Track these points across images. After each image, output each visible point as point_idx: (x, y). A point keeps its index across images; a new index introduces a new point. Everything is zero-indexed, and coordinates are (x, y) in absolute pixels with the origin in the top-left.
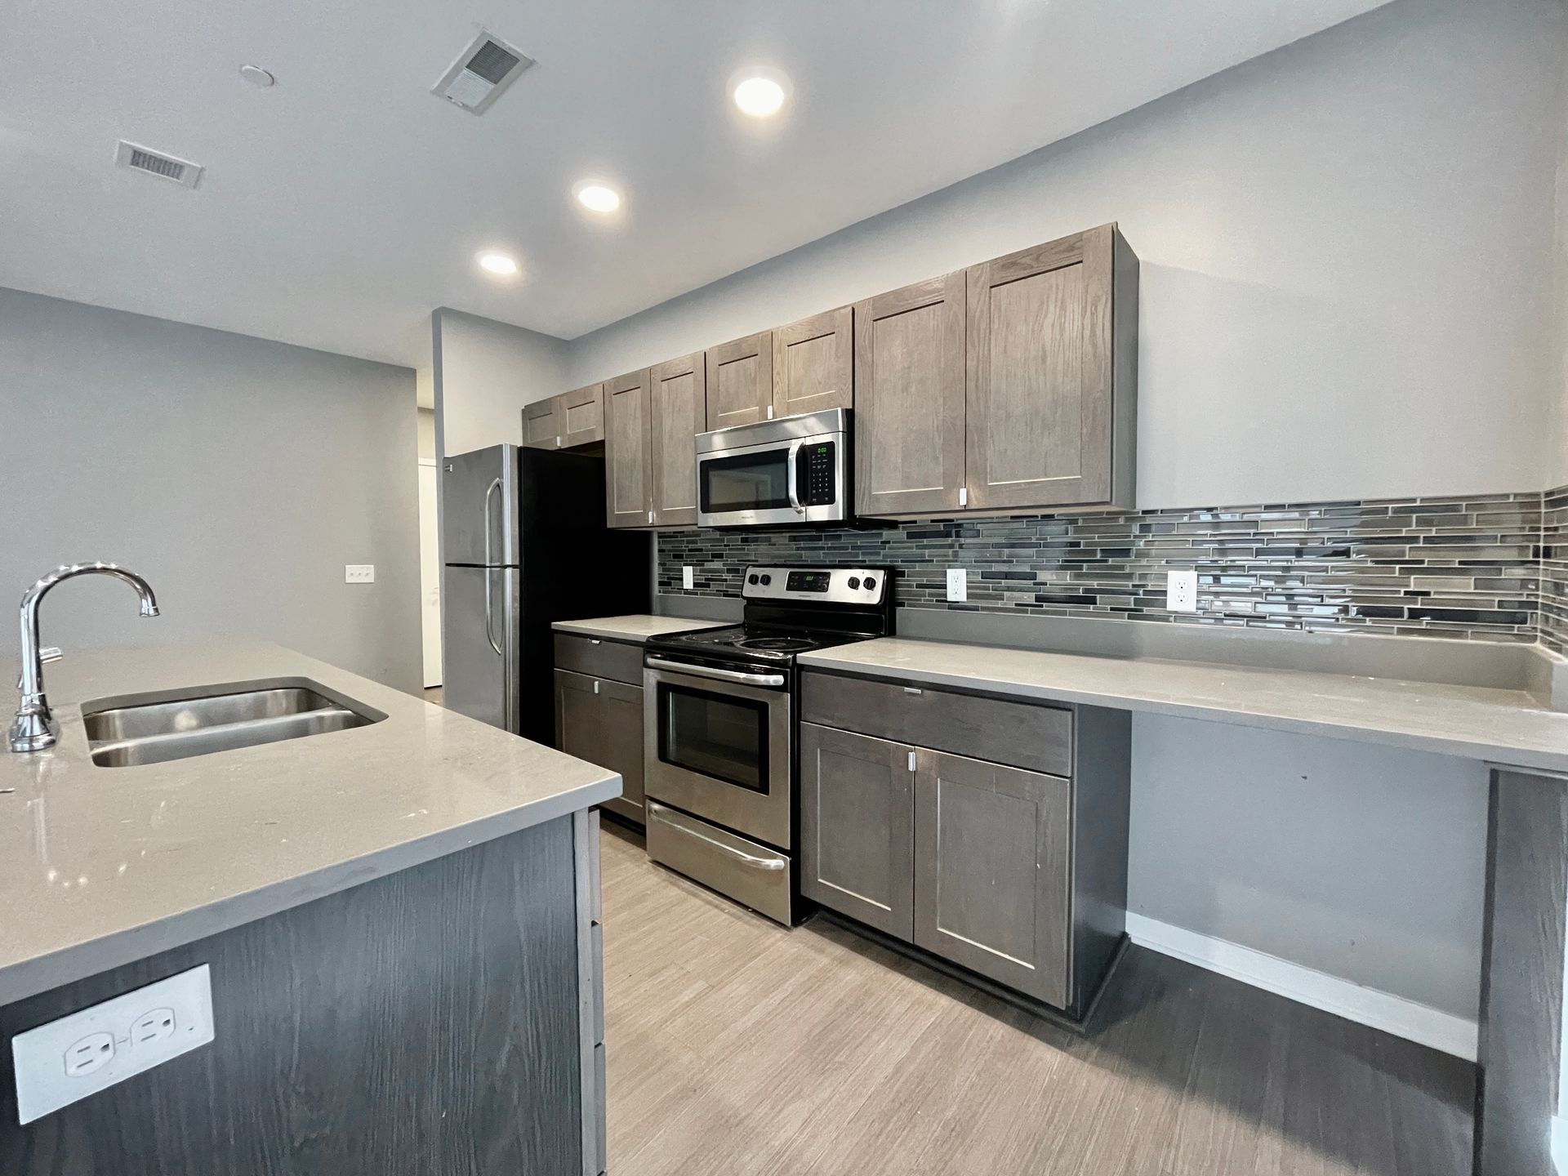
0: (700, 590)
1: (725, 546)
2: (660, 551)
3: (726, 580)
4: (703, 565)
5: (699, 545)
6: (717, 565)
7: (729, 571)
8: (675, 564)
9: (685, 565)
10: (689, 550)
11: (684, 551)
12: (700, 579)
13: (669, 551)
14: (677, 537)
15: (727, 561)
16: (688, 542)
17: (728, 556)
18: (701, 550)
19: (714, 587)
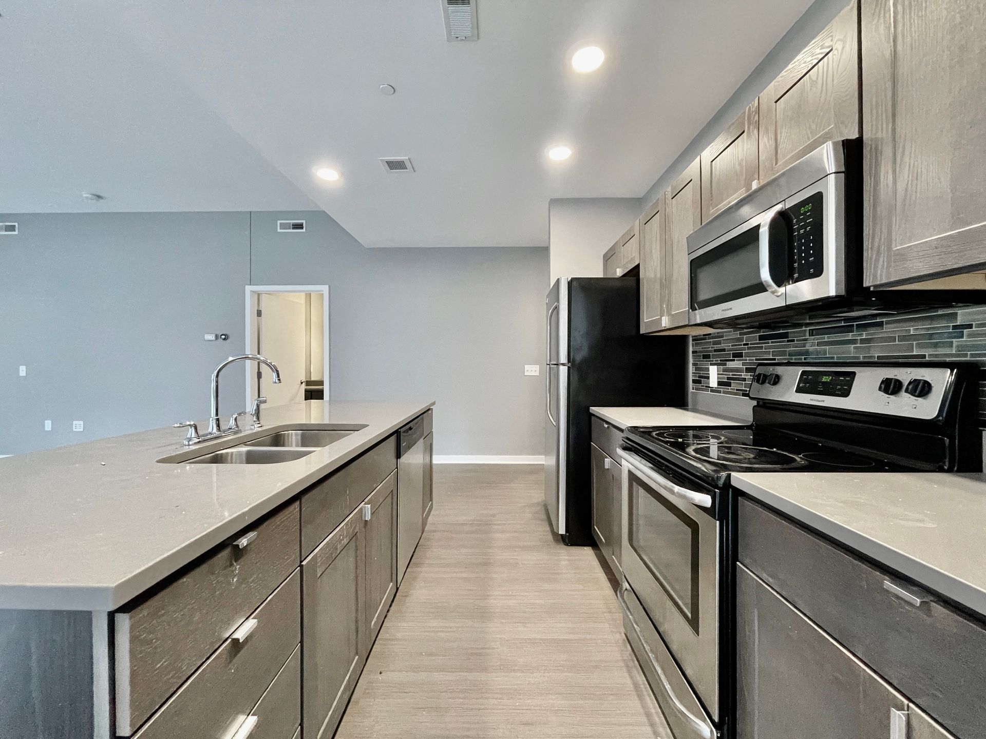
0: (722, 389)
1: (744, 345)
2: (693, 352)
3: (744, 380)
4: (725, 364)
5: (722, 346)
6: (736, 364)
7: (748, 370)
8: (703, 364)
9: (712, 364)
10: (715, 351)
11: (711, 351)
12: (724, 378)
13: (700, 352)
14: (705, 339)
15: (746, 360)
16: (715, 343)
17: (748, 355)
18: (724, 350)
19: (735, 385)
